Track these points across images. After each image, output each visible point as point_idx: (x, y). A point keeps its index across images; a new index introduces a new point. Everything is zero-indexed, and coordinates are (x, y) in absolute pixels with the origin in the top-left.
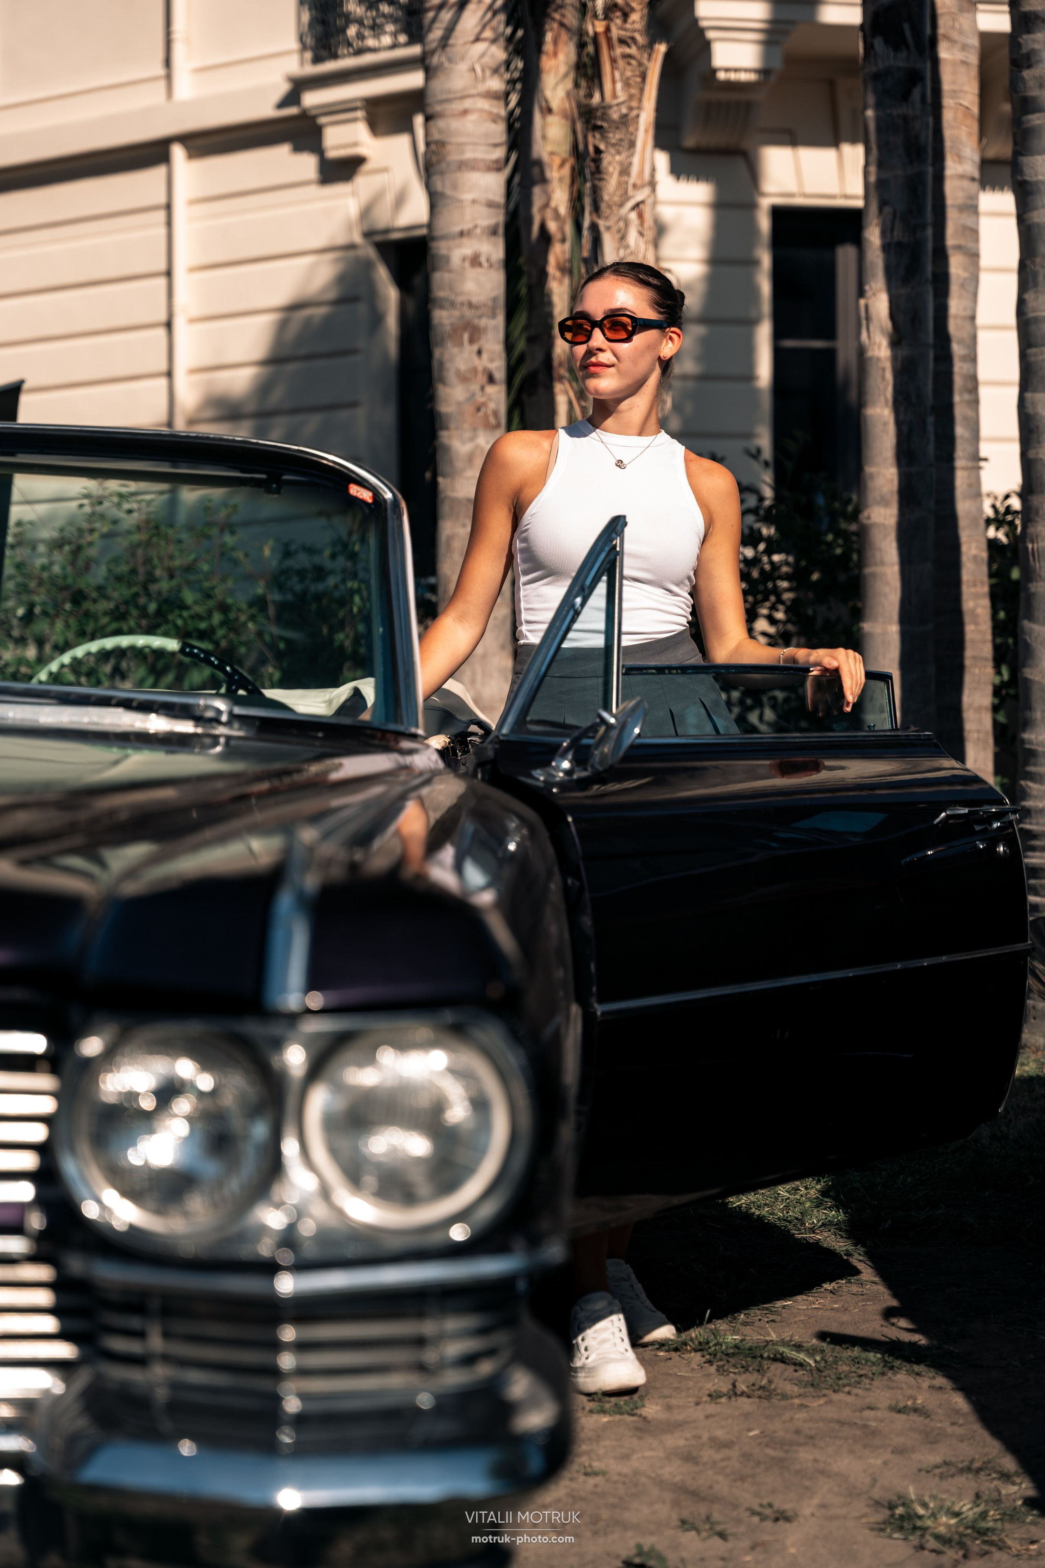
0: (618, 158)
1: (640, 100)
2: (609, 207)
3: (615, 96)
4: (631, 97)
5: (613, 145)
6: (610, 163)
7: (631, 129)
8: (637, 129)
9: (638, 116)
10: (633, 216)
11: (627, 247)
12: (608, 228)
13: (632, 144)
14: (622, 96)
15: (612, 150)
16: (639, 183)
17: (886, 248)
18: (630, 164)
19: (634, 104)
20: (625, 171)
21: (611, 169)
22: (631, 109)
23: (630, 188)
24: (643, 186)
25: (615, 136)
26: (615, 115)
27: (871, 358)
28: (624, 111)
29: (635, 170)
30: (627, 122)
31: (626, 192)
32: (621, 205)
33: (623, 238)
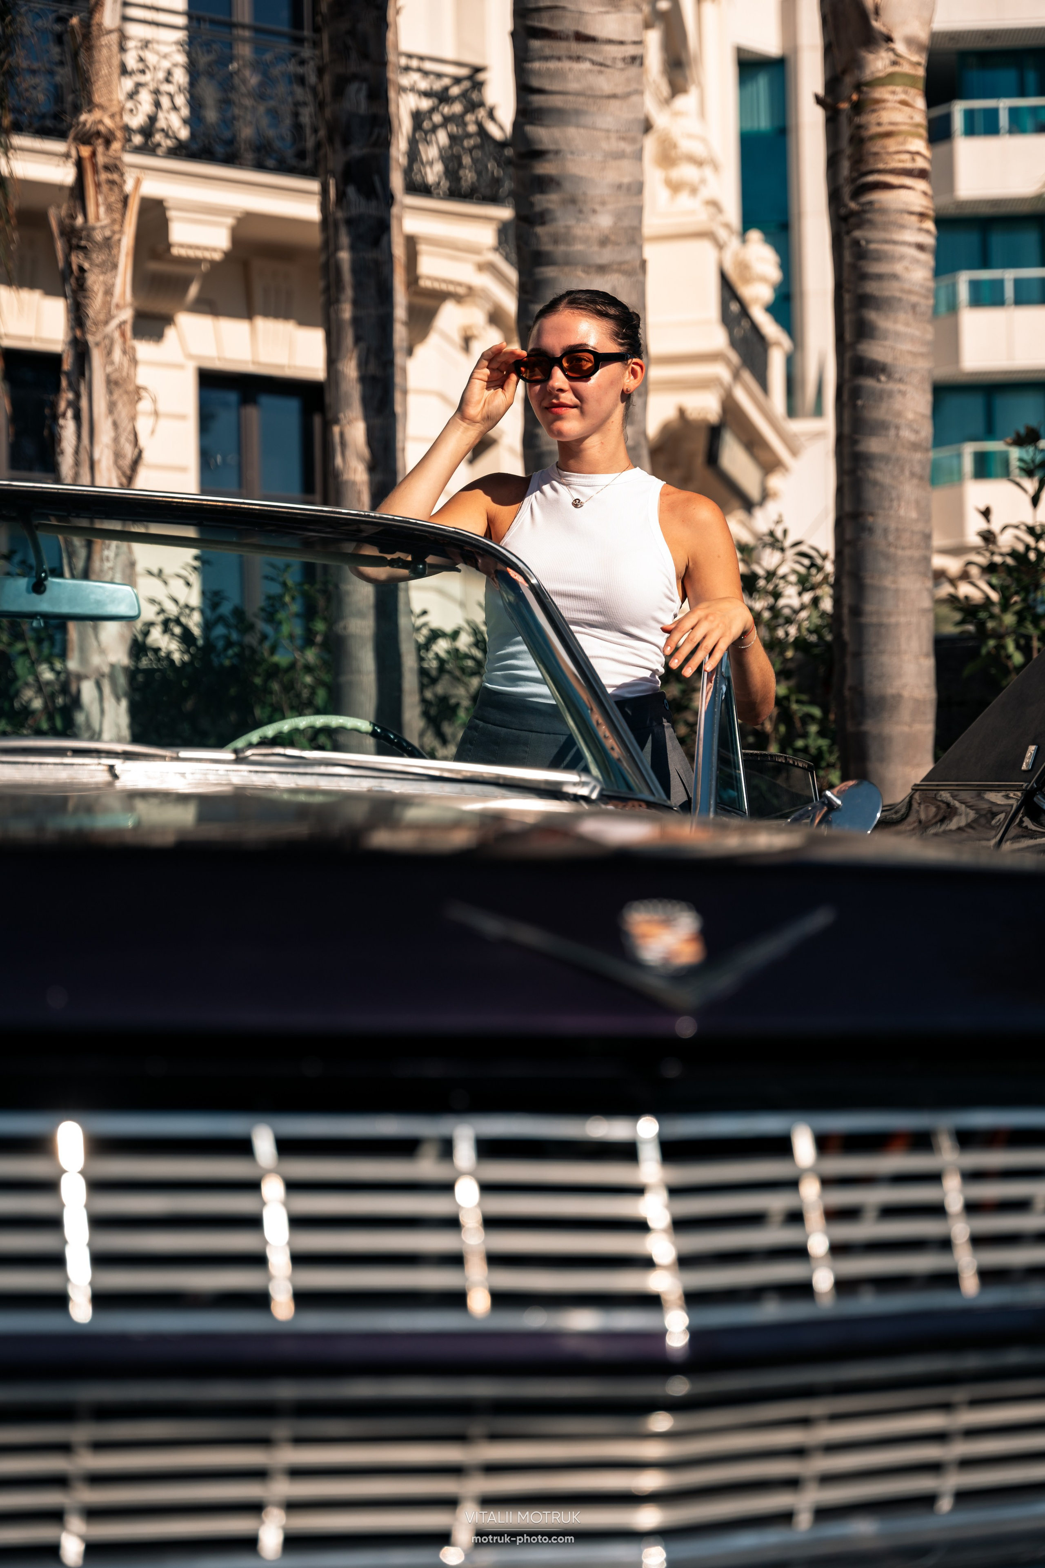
0: (101, 278)
1: (122, 226)
2: (96, 324)
3: (97, 218)
4: (114, 221)
5: (98, 266)
6: (95, 282)
7: (115, 251)
8: (119, 252)
9: (119, 240)
10: (117, 335)
11: (112, 363)
12: (97, 344)
13: (115, 266)
14: (105, 220)
15: (96, 270)
16: (121, 303)
17: (363, 379)
18: (113, 285)
19: (117, 227)
20: (109, 292)
21: (95, 288)
22: (114, 232)
23: (113, 307)
24: (125, 306)
25: (98, 257)
26: (98, 236)
27: (347, 482)
28: (108, 233)
29: (117, 291)
30: (109, 244)
31: (110, 311)
32: (106, 323)
33: (109, 353)
